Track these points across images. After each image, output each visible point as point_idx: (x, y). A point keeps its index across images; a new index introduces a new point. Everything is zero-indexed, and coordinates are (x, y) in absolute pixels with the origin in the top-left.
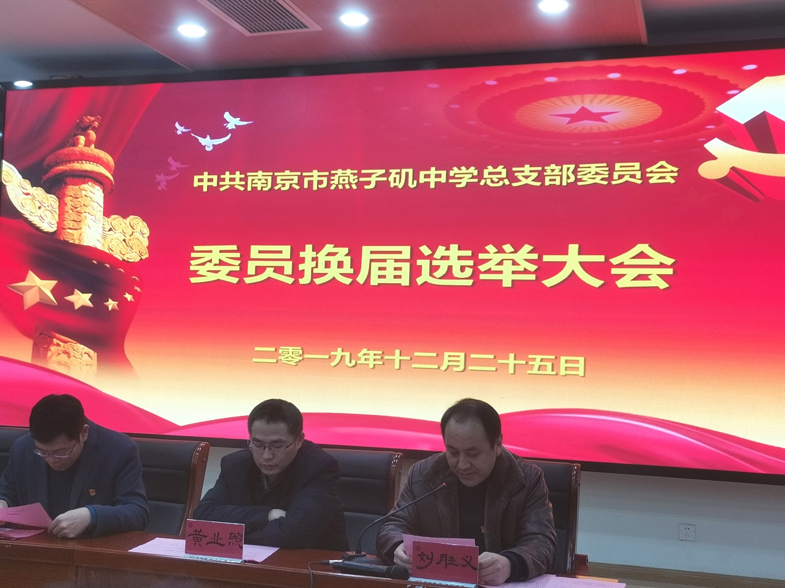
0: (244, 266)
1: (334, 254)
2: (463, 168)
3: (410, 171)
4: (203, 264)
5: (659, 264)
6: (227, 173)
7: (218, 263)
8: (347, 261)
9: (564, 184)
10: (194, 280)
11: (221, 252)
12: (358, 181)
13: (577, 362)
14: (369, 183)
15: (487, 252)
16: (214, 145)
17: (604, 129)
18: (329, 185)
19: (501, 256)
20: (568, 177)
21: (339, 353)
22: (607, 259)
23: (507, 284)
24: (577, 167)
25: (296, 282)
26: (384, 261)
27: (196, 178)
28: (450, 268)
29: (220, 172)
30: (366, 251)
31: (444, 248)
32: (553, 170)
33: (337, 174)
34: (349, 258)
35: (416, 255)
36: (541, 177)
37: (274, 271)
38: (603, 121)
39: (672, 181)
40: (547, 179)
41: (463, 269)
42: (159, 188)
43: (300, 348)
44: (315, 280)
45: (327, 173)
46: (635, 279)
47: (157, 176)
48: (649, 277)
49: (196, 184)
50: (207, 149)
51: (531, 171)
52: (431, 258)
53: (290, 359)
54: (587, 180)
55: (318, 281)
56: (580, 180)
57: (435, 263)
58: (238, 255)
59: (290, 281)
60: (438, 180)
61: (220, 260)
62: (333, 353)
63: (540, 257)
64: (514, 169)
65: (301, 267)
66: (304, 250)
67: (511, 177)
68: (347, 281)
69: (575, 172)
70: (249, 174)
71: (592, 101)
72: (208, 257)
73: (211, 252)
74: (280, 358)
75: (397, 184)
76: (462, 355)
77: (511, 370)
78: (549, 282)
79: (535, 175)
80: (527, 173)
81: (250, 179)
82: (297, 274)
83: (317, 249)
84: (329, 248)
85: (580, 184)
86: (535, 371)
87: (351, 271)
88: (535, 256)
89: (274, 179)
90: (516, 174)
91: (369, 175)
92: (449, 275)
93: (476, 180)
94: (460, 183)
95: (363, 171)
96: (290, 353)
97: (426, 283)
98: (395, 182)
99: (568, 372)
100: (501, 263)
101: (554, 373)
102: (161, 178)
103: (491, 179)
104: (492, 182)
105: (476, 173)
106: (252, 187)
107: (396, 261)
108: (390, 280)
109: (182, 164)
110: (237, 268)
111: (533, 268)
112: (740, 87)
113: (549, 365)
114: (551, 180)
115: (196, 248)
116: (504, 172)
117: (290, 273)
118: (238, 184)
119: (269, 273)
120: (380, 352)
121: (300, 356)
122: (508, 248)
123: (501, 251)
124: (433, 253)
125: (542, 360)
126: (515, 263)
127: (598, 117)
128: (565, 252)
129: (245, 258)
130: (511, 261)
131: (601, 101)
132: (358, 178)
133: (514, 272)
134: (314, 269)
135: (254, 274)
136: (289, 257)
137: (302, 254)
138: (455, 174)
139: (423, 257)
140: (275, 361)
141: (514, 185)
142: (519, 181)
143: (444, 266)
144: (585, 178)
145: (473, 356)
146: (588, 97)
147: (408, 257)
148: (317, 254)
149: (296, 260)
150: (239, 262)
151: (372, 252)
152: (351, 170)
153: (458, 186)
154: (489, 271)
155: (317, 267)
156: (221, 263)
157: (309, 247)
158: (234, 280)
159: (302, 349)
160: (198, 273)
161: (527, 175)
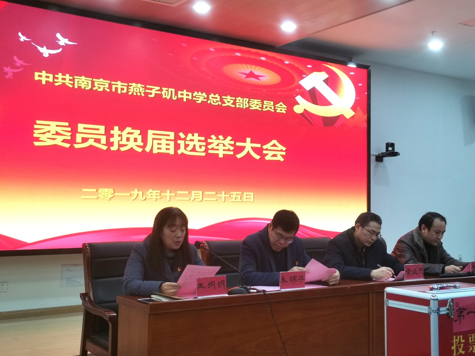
0: (73, 137)
1: (132, 133)
2: (200, 93)
3: (173, 90)
4: (44, 133)
5: (280, 150)
6: (60, 74)
7: (55, 133)
8: (140, 138)
9: (244, 108)
10: (36, 144)
11: (57, 126)
12: (145, 91)
13: (250, 195)
14: (151, 94)
15: (212, 139)
16: (49, 54)
17: (260, 84)
18: (128, 92)
19: (218, 141)
20: (246, 105)
21: (136, 192)
22: (261, 146)
23: (221, 156)
24: (249, 100)
25: (109, 149)
26: (160, 139)
27: (37, 74)
28: (194, 146)
29: (54, 73)
30: (150, 133)
31: (191, 135)
32: (240, 100)
33: (132, 86)
34: (140, 136)
35: (177, 138)
36: (235, 103)
37: (95, 141)
38: (259, 79)
39: (285, 112)
40: (237, 104)
41: (200, 147)
42: (7, 77)
43: (112, 189)
44: (121, 148)
45: (127, 84)
46: (272, 156)
47: (5, 68)
48: (277, 155)
49: (37, 78)
50: (44, 55)
51: (230, 99)
52: (185, 139)
53: (106, 196)
54: (253, 108)
55: (123, 149)
56: (251, 107)
57: (187, 143)
58: (69, 129)
59: (105, 148)
60: (188, 97)
61: (56, 132)
62: (132, 192)
63: (235, 143)
64: (223, 97)
65: (112, 140)
66: (113, 129)
67: (222, 100)
68: (140, 150)
69: (249, 102)
70: (75, 77)
71: (255, 69)
72: (46, 129)
73: (49, 125)
74: (99, 195)
75: (166, 96)
76: (201, 192)
77: (223, 200)
78: (239, 156)
79: (232, 101)
80: (229, 100)
81: (76, 81)
82: (109, 144)
83: (122, 129)
84: (129, 129)
85: (251, 108)
86: (233, 200)
87: (142, 144)
88: (233, 143)
89: (93, 83)
90: (224, 100)
91: (151, 89)
92: (194, 150)
93: (206, 100)
94: (198, 101)
95: (148, 86)
96: (106, 193)
97: (182, 153)
98: (165, 95)
99: (247, 200)
100: (218, 145)
101: (241, 201)
102: (8, 69)
103: (213, 100)
104: (213, 102)
105: (206, 96)
106: (78, 86)
107: (167, 140)
108: (163, 151)
109: (24, 62)
110: (69, 138)
111: (232, 148)
112: (307, 74)
113: (239, 196)
114: (239, 105)
115: (38, 122)
116: (219, 97)
117: (105, 143)
118: (68, 83)
119: (91, 142)
120: (159, 191)
121: (112, 194)
122: (221, 137)
123: (218, 139)
124: (186, 137)
125: (236, 195)
126: (224, 145)
127: (257, 77)
128: (245, 141)
129: (74, 132)
130: (222, 144)
131: (258, 69)
132: (145, 90)
133: (224, 150)
134: (120, 142)
135: (81, 142)
136: (104, 133)
137: (112, 132)
138: (196, 95)
139: (180, 139)
140: (96, 197)
141: (224, 105)
142: (225, 103)
143: (191, 144)
144: (252, 106)
145: (206, 193)
146: (253, 67)
147: (173, 138)
148: (121, 132)
149: (109, 135)
150: (70, 134)
151: (154, 134)
152: (141, 84)
153: (197, 102)
154: (213, 149)
155: (121, 140)
156: (57, 133)
157: (116, 128)
158: (67, 145)
159: (113, 190)
160: (40, 139)
161: (228, 101)
